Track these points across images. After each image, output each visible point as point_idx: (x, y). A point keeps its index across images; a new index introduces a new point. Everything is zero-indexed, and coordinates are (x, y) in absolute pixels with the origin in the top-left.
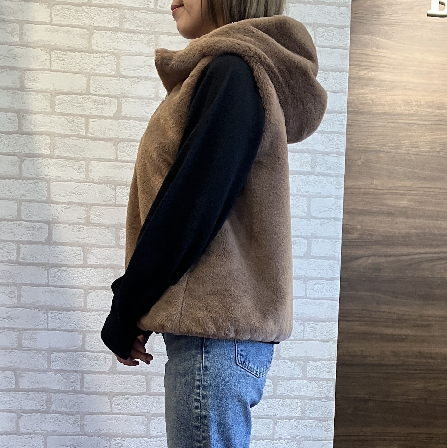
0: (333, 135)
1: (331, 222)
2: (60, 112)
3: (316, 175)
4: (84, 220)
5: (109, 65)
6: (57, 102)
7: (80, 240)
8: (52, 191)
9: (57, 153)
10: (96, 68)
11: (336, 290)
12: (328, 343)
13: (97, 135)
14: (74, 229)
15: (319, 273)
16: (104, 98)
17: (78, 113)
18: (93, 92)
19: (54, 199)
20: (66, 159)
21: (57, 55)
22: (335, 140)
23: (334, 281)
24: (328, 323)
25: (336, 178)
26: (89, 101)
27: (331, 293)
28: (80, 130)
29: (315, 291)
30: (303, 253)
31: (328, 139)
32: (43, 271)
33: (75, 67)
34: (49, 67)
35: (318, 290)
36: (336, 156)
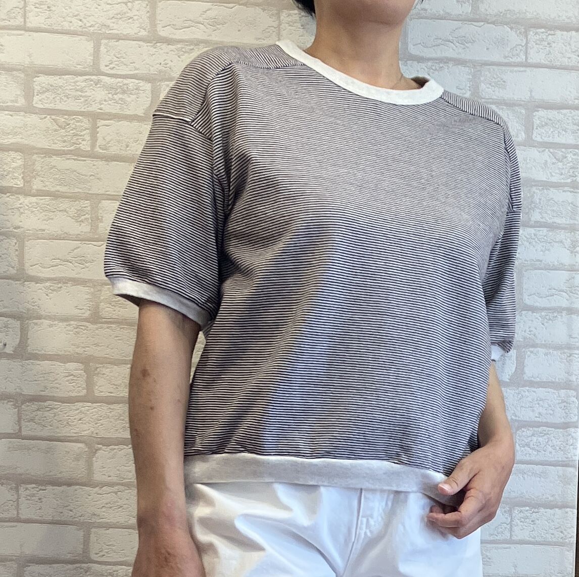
0: (563, 150)
1: (562, 316)
2: (42, 106)
3: (531, 227)
4: (89, 312)
5: (135, 18)
6: (37, 88)
7: (80, 350)
8: (26, 257)
9: (37, 185)
10: (112, 25)
11: (572, 447)
12: (557, 549)
13: (114, 150)
14: (69, 328)
15: (540, 413)
16: (126, 81)
17: (77, 109)
18: (103, 69)
19: (32, 272)
20: (55, 195)
22: (567, 160)
23: (568, 429)
24: (557, 509)
25: (571, 233)
26: (99, 87)
27: (562, 452)
28: (80, 141)
29: (533, 449)
30: (509, 375)
31: (555, 158)
32: (9, 409)
33: (71, 22)
34: (23, 23)
35: (537, 446)
36: (570, 190)
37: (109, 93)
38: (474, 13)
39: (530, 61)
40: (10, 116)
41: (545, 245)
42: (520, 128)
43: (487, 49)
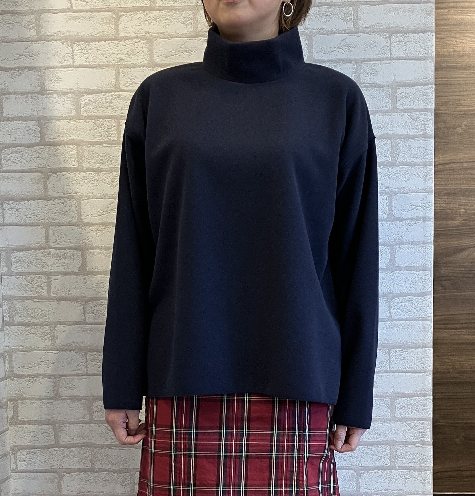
0: (417, 113)
1: (419, 223)
2: (86, 115)
3: (398, 166)
5: (140, 52)
6: (83, 103)
8: (82, 211)
9: (86, 165)
10: (126, 58)
12: (420, 374)
15: (406, 288)
17: (108, 114)
18: (123, 87)
19: (86, 220)
21: (80, 48)
22: (420, 119)
23: (425, 297)
24: (419, 349)
25: (424, 167)
26: (120, 99)
27: (422, 312)
28: (110, 134)
29: (403, 311)
30: (385, 264)
31: (412, 119)
32: (78, 306)
33: (101, 59)
34: (72, 63)
35: (405, 308)
36: (422, 139)
37: (126, 102)
38: (355, 28)
39: (393, 56)
40: (68, 123)
41: (407, 177)
42: (388, 101)
43: (365, 51)
